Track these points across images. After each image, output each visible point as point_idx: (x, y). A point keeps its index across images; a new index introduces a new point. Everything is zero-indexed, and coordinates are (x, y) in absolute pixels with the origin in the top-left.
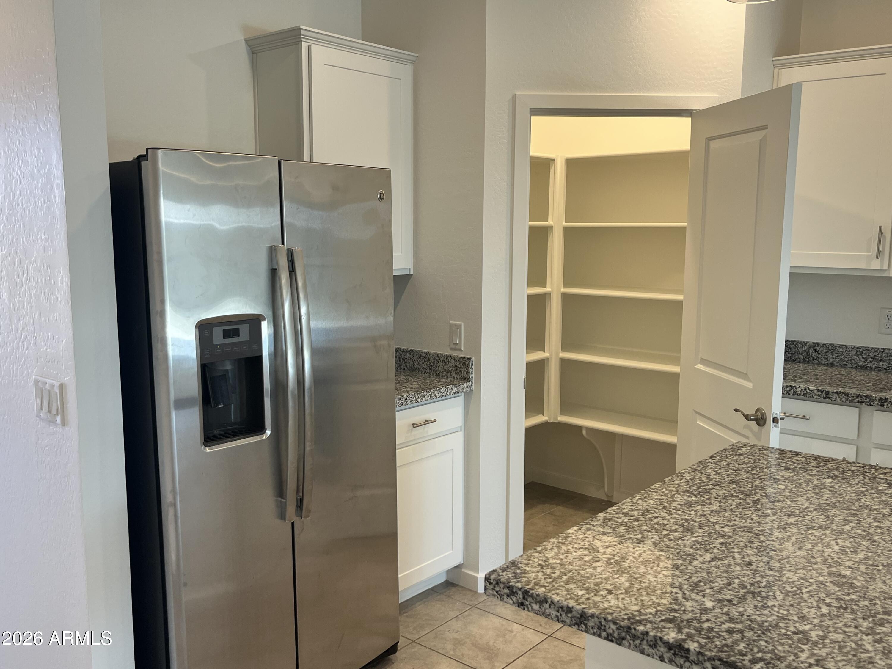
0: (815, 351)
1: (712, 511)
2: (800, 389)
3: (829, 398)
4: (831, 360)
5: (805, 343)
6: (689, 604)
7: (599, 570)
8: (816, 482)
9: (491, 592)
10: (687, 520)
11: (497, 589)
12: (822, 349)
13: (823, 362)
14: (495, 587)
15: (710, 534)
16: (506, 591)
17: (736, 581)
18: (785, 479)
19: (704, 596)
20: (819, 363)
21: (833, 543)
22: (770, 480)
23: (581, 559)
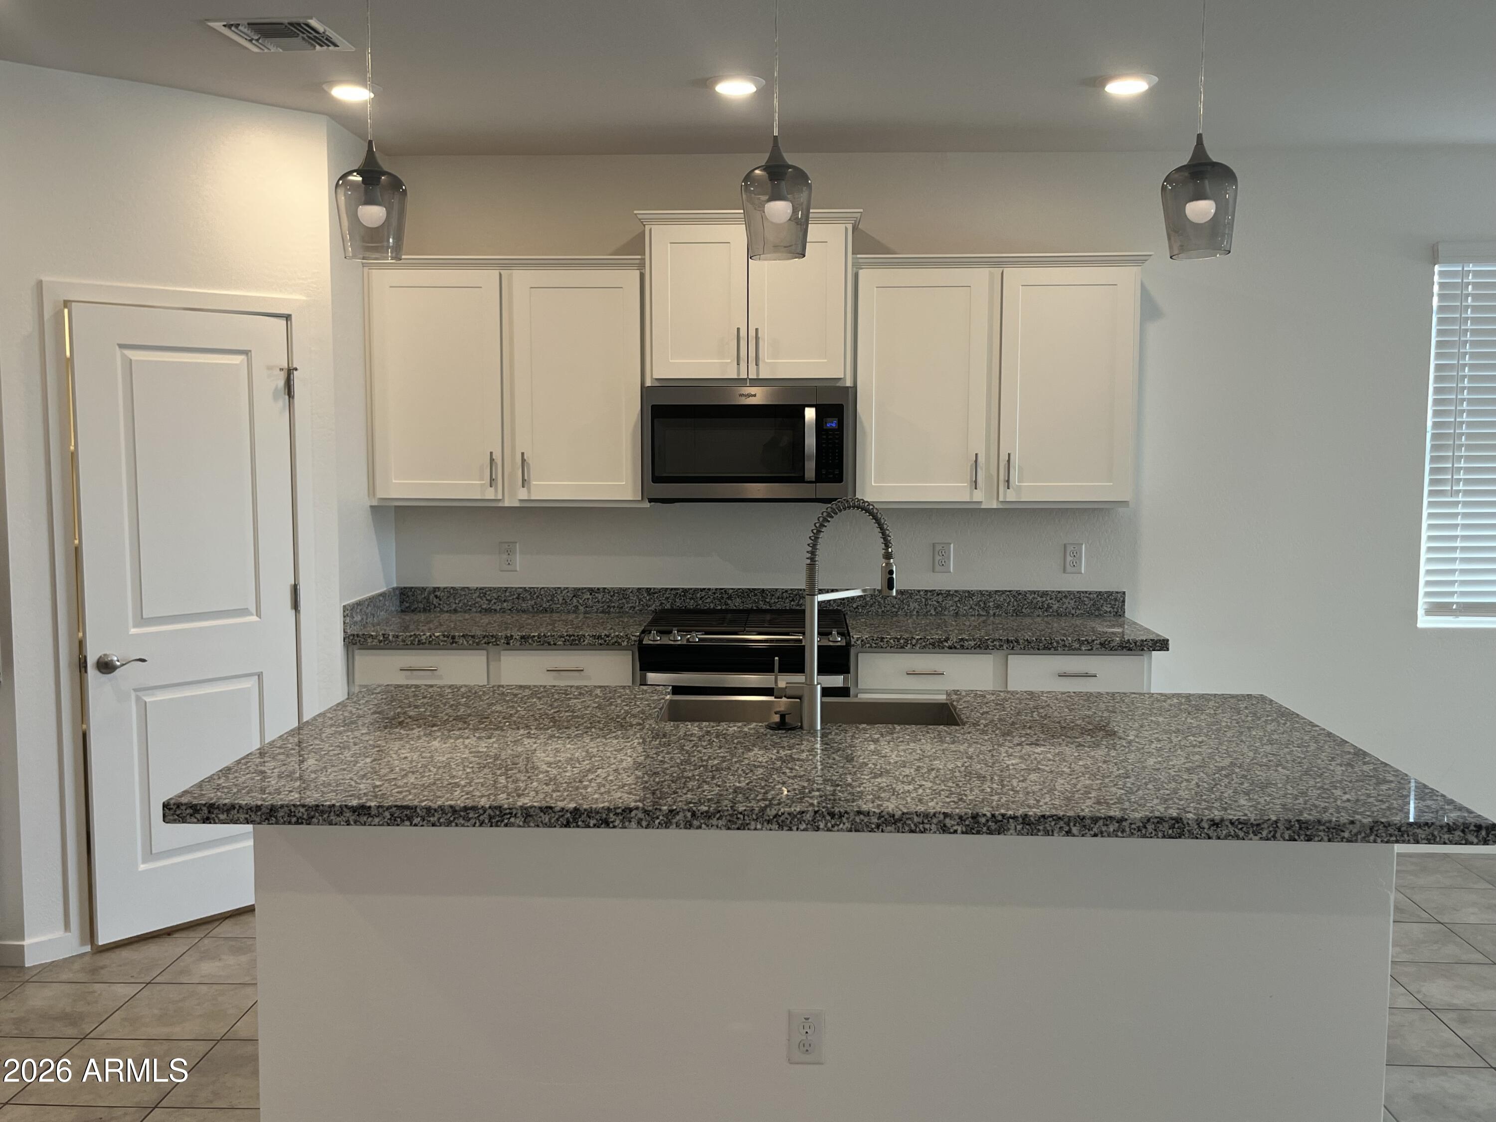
0: (436, 597)
1: (362, 734)
2: (425, 637)
3: (456, 643)
4: (454, 606)
5: (423, 589)
6: (362, 786)
7: (273, 782)
8: (452, 703)
9: (171, 818)
10: (341, 743)
11: (178, 812)
12: (443, 594)
13: (445, 609)
14: (175, 811)
15: (365, 748)
16: (189, 811)
17: (397, 768)
18: (424, 704)
19: (373, 780)
20: (442, 611)
21: (472, 736)
22: (410, 707)
23: (252, 779)
